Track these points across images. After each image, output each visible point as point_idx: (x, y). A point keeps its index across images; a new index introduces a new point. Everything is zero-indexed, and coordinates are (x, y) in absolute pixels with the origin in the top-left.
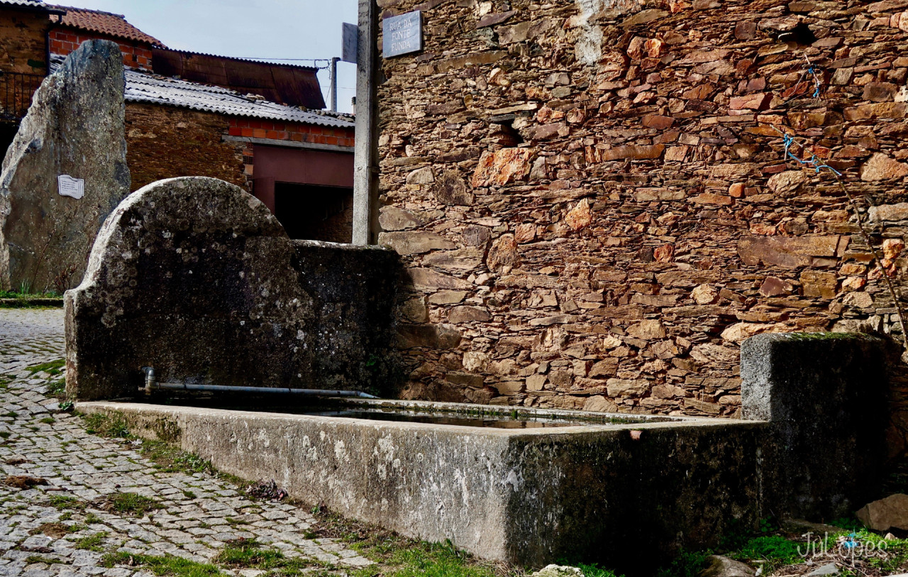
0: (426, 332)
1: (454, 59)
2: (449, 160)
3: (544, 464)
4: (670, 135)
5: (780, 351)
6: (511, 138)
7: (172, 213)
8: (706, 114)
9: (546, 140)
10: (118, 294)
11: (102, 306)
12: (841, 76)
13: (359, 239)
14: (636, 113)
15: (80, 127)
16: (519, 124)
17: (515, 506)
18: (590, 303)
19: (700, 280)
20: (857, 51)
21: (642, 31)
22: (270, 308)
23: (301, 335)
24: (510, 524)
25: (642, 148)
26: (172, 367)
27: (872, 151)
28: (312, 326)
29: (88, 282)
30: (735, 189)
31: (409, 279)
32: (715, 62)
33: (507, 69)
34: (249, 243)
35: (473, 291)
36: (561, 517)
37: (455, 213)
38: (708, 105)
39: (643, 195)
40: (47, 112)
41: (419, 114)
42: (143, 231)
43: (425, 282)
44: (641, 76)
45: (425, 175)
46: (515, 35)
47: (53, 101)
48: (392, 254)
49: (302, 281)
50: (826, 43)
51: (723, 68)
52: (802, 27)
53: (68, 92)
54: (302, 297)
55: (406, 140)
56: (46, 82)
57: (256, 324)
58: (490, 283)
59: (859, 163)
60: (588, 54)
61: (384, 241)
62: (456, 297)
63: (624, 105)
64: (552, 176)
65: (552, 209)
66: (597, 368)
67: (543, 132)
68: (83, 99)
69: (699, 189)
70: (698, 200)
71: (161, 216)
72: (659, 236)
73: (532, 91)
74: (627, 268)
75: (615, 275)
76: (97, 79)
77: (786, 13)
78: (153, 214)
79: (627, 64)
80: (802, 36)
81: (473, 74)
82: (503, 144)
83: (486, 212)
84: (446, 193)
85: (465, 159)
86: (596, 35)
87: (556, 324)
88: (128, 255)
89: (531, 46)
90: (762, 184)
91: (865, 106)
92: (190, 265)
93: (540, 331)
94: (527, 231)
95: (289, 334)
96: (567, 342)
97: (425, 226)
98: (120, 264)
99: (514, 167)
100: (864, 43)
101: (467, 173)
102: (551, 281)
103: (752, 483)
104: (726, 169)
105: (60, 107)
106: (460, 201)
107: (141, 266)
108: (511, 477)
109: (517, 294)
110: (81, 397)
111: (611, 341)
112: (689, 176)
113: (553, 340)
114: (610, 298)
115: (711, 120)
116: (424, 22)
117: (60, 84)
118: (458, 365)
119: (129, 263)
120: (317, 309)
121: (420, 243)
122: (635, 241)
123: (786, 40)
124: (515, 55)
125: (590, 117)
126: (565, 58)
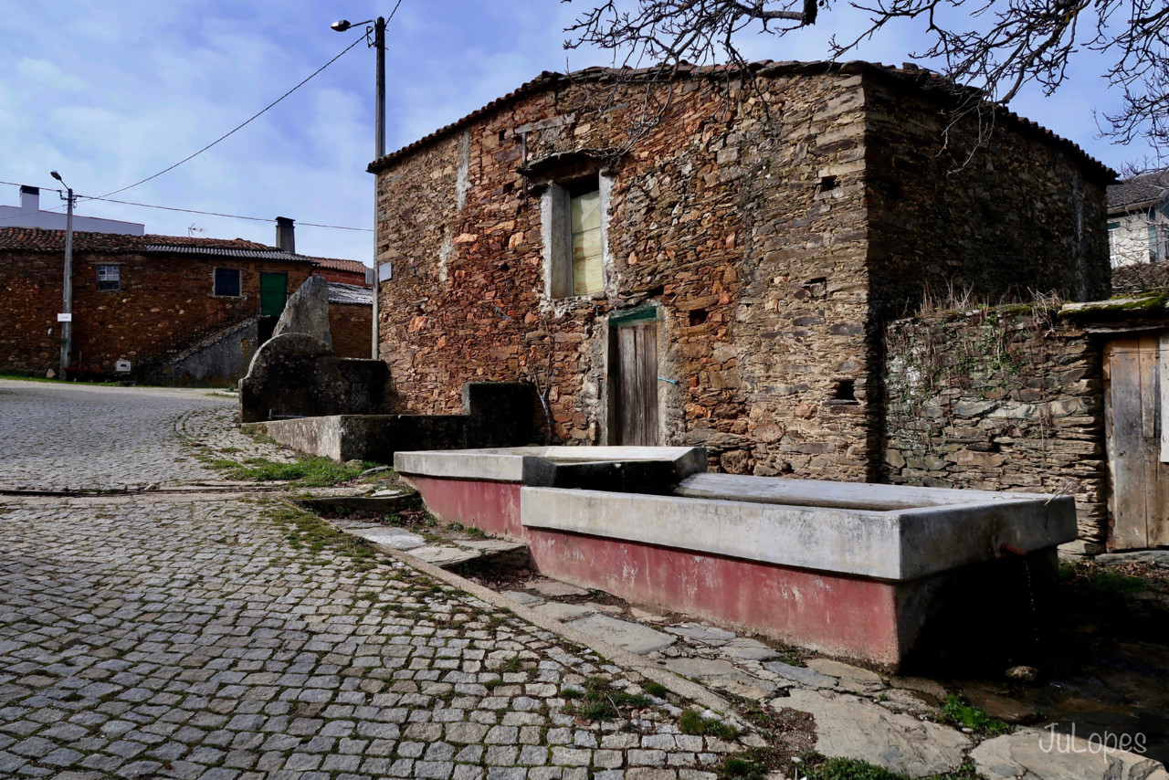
0: (395, 394)
1: (403, 281)
2: (400, 322)
3: (357, 426)
4: (469, 308)
5: (472, 387)
6: (421, 312)
7: (284, 348)
8: (479, 299)
9: (431, 313)
10: (260, 380)
11: (253, 385)
12: (517, 283)
13: (374, 357)
14: (457, 301)
15: (307, 316)
16: (423, 307)
17: (344, 440)
18: (446, 378)
19: (479, 366)
20: (521, 273)
21: (459, 267)
22: (328, 385)
23: (343, 397)
24: (342, 447)
25: (460, 314)
26: (284, 410)
27: (527, 311)
28: (348, 393)
29: (248, 376)
30: (488, 329)
31: (390, 373)
32: (480, 278)
33: (419, 284)
34: (318, 359)
35: (410, 376)
36: (366, 446)
37: (403, 344)
38: (479, 296)
39: (461, 333)
40: (292, 310)
41: (392, 304)
42: (270, 356)
43: (395, 373)
44: (459, 286)
45: (393, 329)
46: (421, 271)
47: (295, 306)
48: (383, 362)
49: (343, 375)
50: (512, 270)
51: (484, 282)
52: (505, 264)
53: (302, 301)
54: (343, 381)
55: (388, 315)
56: (292, 297)
57: (322, 392)
58: (415, 372)
59: (524, 316)
60: (443, 277)
61: (382, 357)
62: (405, 378)
63: (454, 297)
64: (433, 327)
65: (434, 340)
66: (449, 404)
67: (429, 309)
68: (309, 304)
69: (477, 330)
70: (477, 334)
71: (278, 349)
72: (466, 349)
73: (426, 293)
74: (458, 363)
75: (453, 366)
76: (315, 294)
77: (501, 259)
78: (275, 348)
79: (455, 281)
80: (505, 268)
81: (408, 287)
82: (418, 315)
83: (413, 343)
84: (400, 336)
85: (405, 322)
86: (445, 270)
87: (436, 387)
88: (264, 365)
89: (426, 274)
90: (496, 326)
91: (524, 294)
92: (292, 368)
93: (431, 391)
94: (426, 350)
95: (337, 396)
96: (440, 394)
97: (394, 350)
98: (261, 369)
99: (421, 324)
100: (524, 270)
101: (407, 327)
102: (433, 370)
103: (461, 438)
104: (485, 321)
105: (298, 308)
106: (405, 340)
107: (270, 369)
108: (342, 430)
109: (424, 376)
110: (244, 421)
111: (453, 393)
112: (475, 324)
113: (435, 396)
114: (452, 376)
115: (480, 302)
116: (393, 267)
117: (298, 297)
118: (405, 407)
119: (264, 368)
120: (350, 386)
121: (392, 357)
122: (459, 352)
123: (501, 269)
124: (421, 279)
125: (444, 302)
126: (436, 279)
